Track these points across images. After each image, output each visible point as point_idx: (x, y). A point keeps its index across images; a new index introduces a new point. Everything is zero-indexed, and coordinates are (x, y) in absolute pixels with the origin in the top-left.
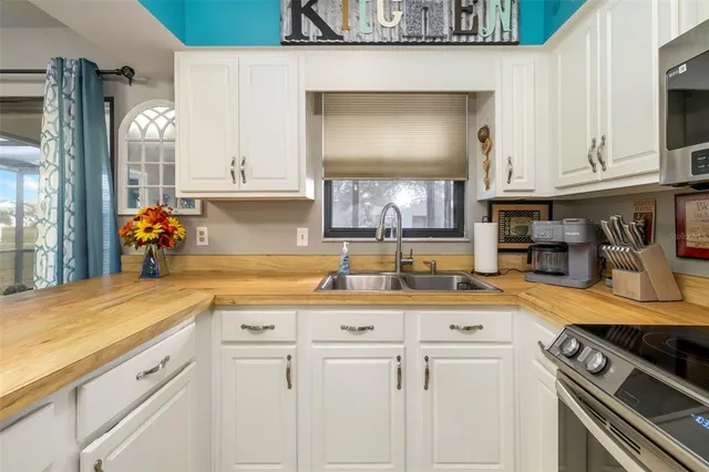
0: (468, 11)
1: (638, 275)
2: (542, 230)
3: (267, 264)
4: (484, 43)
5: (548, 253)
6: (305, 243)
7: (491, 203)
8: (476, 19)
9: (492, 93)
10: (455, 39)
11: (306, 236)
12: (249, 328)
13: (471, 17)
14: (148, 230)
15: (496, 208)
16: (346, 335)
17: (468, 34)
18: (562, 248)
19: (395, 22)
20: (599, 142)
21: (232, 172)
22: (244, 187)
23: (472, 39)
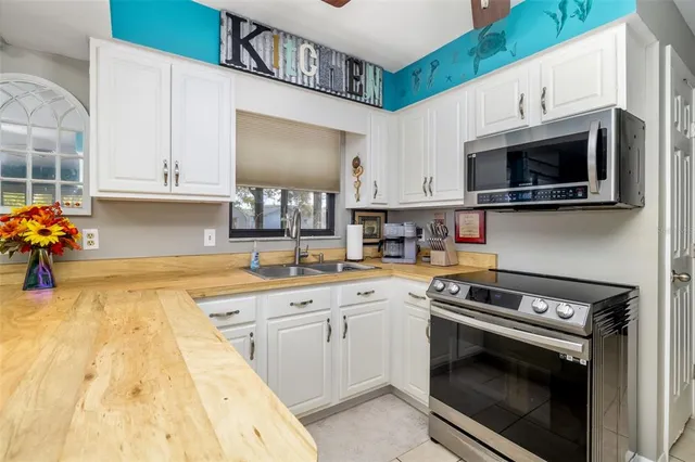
0: (357, 79)
1: (444, 253)
2: (390, 230)
3: (175, 264)
4: (364, 103)
5: (393, 244)
6: (212, 243)
7: (354, 211)
8: (361, 86)
9: (364, 135)
10: (349, 96)
11: (213, 238)
12: (217, 315)
13: (358, 83)
14: (44, 232)
15: (357, 214)
16: (295, 310)
17: (357, 95)
18: (401, 240)
19: (311, 74)
20: (428, 181)
21: (166, 175)
22: (175, 189)
23: (358, 99)
